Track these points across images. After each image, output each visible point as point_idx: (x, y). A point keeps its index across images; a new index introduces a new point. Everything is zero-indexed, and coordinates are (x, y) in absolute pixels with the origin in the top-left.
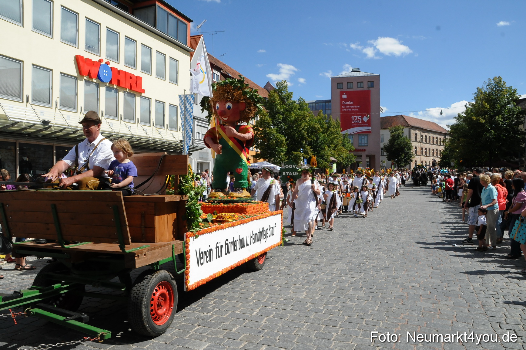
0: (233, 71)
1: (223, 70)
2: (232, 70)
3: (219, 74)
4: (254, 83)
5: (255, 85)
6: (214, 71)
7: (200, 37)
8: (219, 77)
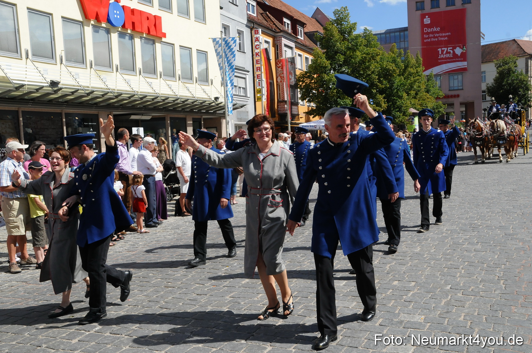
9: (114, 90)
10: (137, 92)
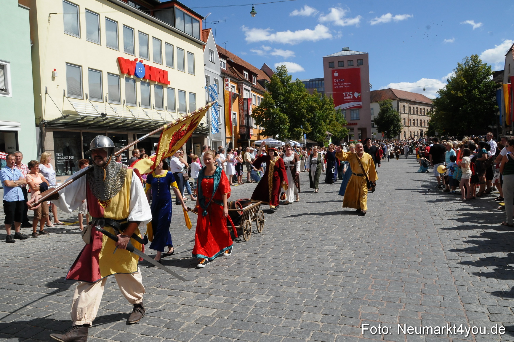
0: (234, 56)
1: (228, 58)
2: (232, 55)
3: (225, 61)
4: (252, 66)
5: (254, 67)
6: (222, 60)
7: (209, 31)
8: (225, 64)
9: (122, 117)
10: (137, 118)
